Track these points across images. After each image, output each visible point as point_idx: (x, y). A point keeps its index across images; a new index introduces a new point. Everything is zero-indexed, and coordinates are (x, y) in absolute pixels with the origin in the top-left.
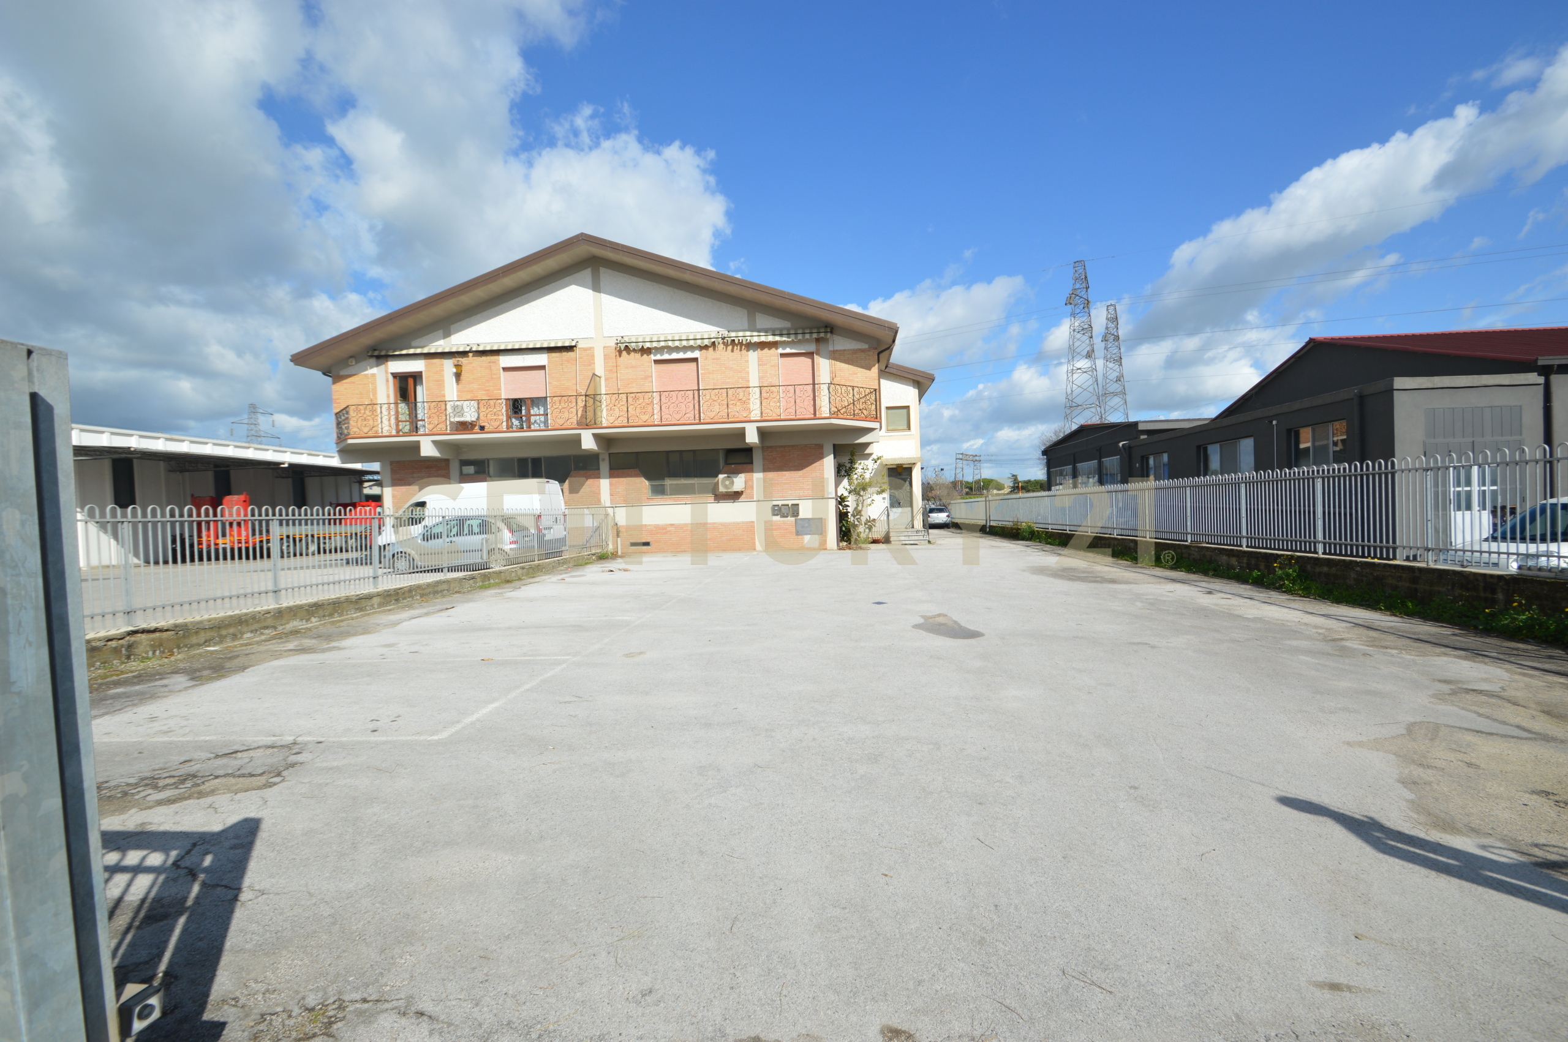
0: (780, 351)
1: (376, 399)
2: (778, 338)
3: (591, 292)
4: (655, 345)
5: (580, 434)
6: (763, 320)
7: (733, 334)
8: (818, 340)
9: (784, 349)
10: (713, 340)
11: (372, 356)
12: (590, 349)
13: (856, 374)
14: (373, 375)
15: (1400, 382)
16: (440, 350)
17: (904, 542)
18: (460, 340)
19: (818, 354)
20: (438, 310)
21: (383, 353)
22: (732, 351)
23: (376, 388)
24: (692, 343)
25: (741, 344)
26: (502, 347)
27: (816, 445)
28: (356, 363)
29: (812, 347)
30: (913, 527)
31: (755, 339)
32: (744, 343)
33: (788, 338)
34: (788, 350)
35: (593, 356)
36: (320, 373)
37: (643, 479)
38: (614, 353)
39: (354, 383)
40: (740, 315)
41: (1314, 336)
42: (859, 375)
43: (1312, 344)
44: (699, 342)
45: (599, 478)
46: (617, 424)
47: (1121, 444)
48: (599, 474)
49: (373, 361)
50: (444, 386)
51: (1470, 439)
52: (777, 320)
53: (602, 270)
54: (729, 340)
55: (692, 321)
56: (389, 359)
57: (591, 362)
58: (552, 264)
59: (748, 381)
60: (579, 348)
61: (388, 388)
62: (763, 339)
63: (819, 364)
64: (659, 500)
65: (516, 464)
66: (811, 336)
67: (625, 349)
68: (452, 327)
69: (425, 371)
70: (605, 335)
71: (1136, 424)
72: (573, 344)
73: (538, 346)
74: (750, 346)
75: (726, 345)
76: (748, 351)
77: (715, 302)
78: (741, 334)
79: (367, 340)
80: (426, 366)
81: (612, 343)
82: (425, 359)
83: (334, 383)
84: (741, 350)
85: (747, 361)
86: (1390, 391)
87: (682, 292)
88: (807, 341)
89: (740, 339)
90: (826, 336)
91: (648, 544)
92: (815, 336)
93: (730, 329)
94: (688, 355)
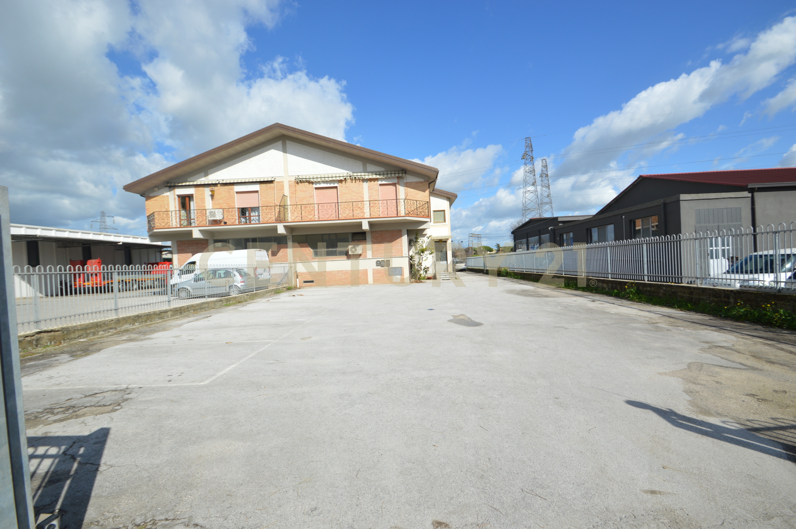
0: (380, 182)
1: (169, 208)
2: (378, 177)
3: (282, 153)
4: (315, 180)
5: (277, 226)
6: (370, 167)
7: (355, 174)
8: (398, 178)
9: (381, 181)
10: (345, 177)
11: (166, 186)
12: (282, 182)
13: (418, 194)
14: (167, 196)
15: (683, 197)
16: (202, 183)
17: (443, 279)
18: (213, 177)
19: (398, 184)
20: (202, 162)
21: (172, 185)
22: (355, 182)
23: (169, 202)
24: (334, 179)
25: (359, 179)
26: (236, 181)
27: (398, 230)
28: (158, 190)
29: (395, 181)
30: (448, 271)
31: (367, 177)
32: (361, 179)
33: (383, 176)
34: (384, 182)
35: (283, 186)
36: (139, 195)
37: (310, 248)
38: (294, 184)
39: (157, 200)
40: (359, 165)
41: (641, 174)
43: (641, 178)
44: (338, 178)
45: (287, 248)
46: (296, 220)
47: (550, 228)
48: (287, 246)
49: (167, 189)
50: (205, 202)
51: (717, 224)
52: (377, 167)
53: (287, 142)
54: (353, 177)
55: (334, 168)
56: (176, 187)
57: (282, 189)
58: (261, 138)
59: (363, 198)
60: (276, 182)
61: (175, 202)
62: (371, 177)
63: (399, 189)
65: (243, 241)
66: (395, 175)
67: (299, 181)
68: (209, 171)
69: (195, 194)
70: (289, 175)
71: (557, 218)
72: (273, 179)
73: (254, 180)
74: (364, 180)
75: (352, 180)
76: (363, 182)
77: (346, 158)
78: (359, 174)
79: (164, 178)
80: (195, 191)
81: (293, 179)
82: (195, 187)
83: (147, 200)
84: (359, 182)
85: (363, 188)
86: (678, 201)
87: (329, 153)
88: (393, 178)
89: (359, 176)
90: (402, 175)
91: (312, 282)
92: (397, 175)
93: (354, 171)
94: (332, 185)
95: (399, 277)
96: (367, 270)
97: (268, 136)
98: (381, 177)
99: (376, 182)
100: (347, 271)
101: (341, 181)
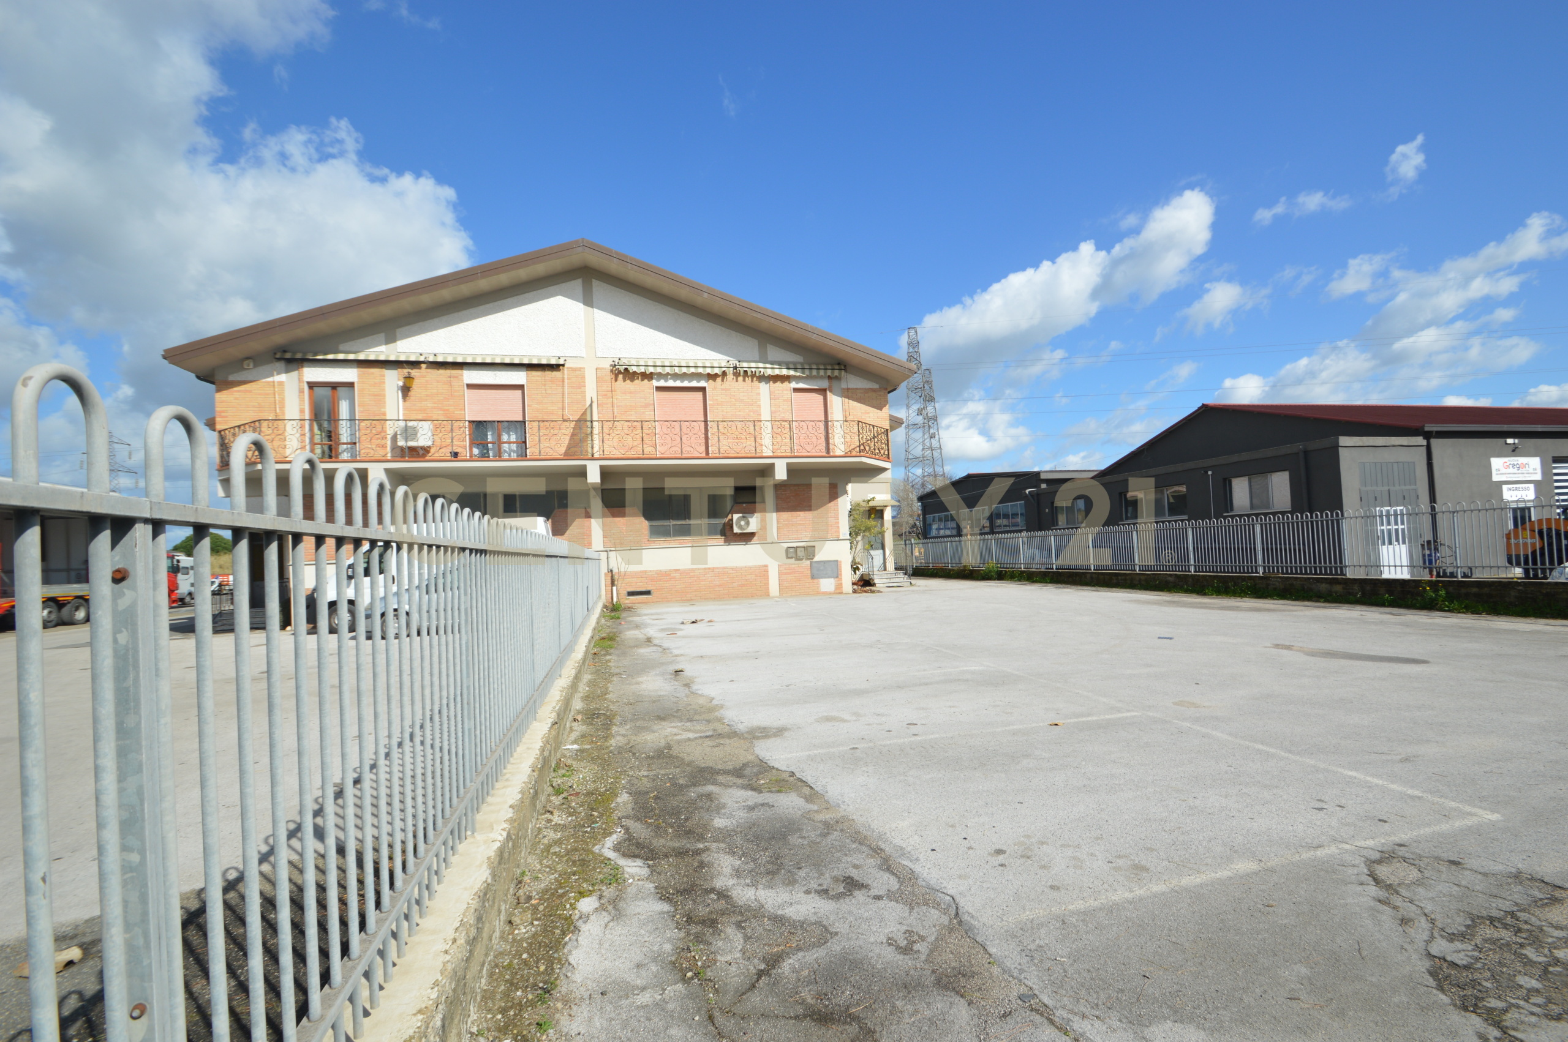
0: (794, 385)
1: (283, 414)
2: (792, 373)
3: (581, 305)
4: (659, 370)
5: (585, 466)
6: (774, 352)
7: (745, 365)
8: (830, 378)
9: (797, 383)
10: (724, 369)
11: (279, 359)
12: (580, 369)
13: (868, 413)
14: (281, 383)
15: (1344, 440)
16: (382, 358)
17: (888, 585)
18: (408, 347)
19: (830, 391)
20: (386, 310)
21: (299, 356)
22: (744, 380)
23: (283, 399)
24: (700, 370)
25: (753, 376)
26: (469, 360)
28: (255, 366)
29: (824, 384)
30: (885, 570)
31: (769, 372)
32: (757, 375)
33: (803, 373)
34: (801, 385)
35: (583, 377)
36: (193, 375)
37: (642, 519)
38: (609, 376)
39: (250, 391)
40: (751, 346)
41: (1206, 402)
42: (871, 415)
43: (1202, 409)
44: (709, 370)
45: (589, 517)
46: (630, 454)
47: (1027, 491)
48: (589, 513)
49: (281, 365)
50: (385, 403)
51: (1386, 488)
52: (789, 353)
53: (595, 283)
54: (742, 370)
55: (699, 348)
56: (305, 364)
57: (581, 385)
58: (540, 269)
59: (760, 415)
60: (567, 368)
61: (302, 400)
62: (777, 372)
63: (831, 402)
64: (662, 542)
66: (825, 373)
67: (624, 373)
68: (399, 331)
69: (358, 382)
70: (599, 355)
71: (1038, 474)
72: (561, 362)
73: (516, 361)
74: (763, 378)
75: (737, 374)
76: (760, 382)
77: (724, 329)
78: (753, 365)
79: (279, 339)
80: (359, 376)
81: (607, 365)
82: (358, 367)
83: (218, 390)
84: (752, 381)
85: (759, 394)
86: (1336, 447)
87: (688, 316)
88: (822, 377)
89: (753, 370)
90: (840, 374)
91: (648, 593)
92: (829, 373)
93: (740, 359)
94: (694, 384)
95: (832, 580)
96: (766, 566)
97: (556, 264)
98: (798, 374)
99: (786, 384)
100: (724, 568)
101: (712, 377)
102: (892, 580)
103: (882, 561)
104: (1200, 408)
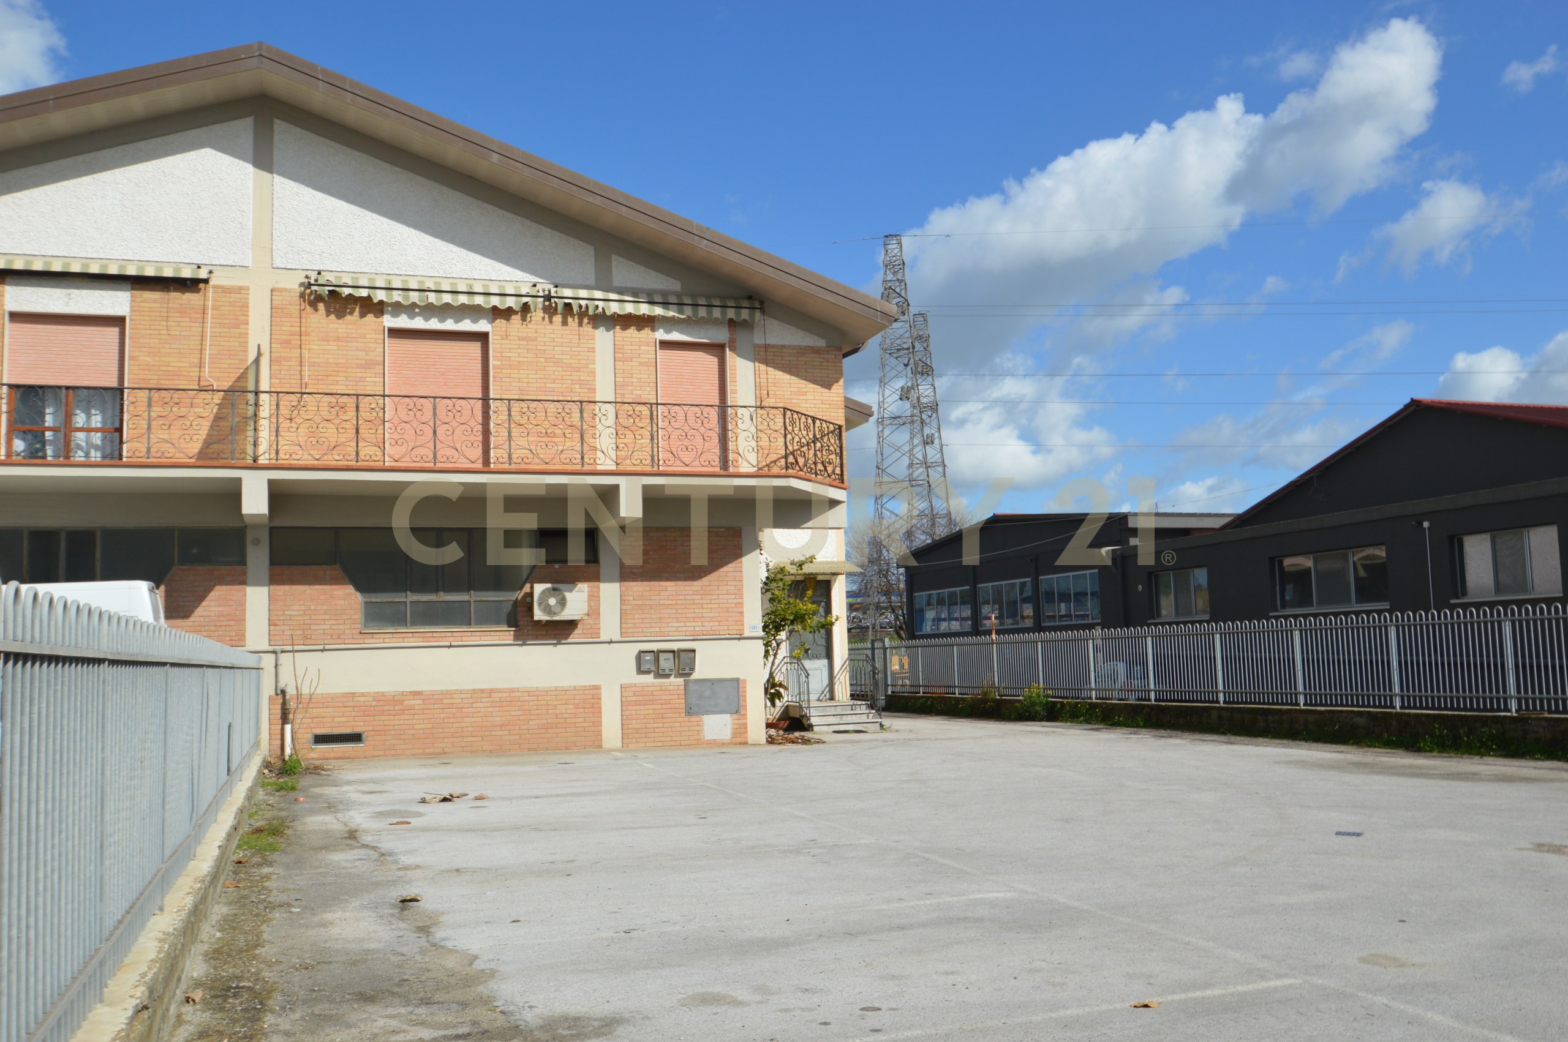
0: (661, 335)
2: (658, 311)
3: (249, 168)
4: (397, 296)
5: (239, 481)
6: (625, 271)
7: (567, 292)
8: (732, 323)
9: (668, 332)
10: (525, 300)
12: (240, 290)
13: (805, 394)
17: (837, 728)
19: (732, 349)
22: (565, 323)
24: (479, 300)
25: (583, 314)
26: (19, 265)
27: (728, 529)
29: (721, 335)
30: (832, 698)
31: (614, 308)
32: (591, 312)
33: (681, 312)
34: (676, 336)
35: (245, 306)
37: (350, 589)
38: (294, 304)
40: (580, 256)
41: (1415, 397)
42: (810, 396)
43: (1413, 408)
44: (495, 301)
45: (244, 583)
46: (331, 459)
48: (245, 573)
52: (653, 273)
53: (279, 125)
54: (560, 302)
55: (478, 257)
57: (239, 319)
58: (172, 96)
59: (594, 390)
60: (214, 287)
62: (629, 308)
63: (734, 369)
64: (388, 635)
65: (26, 542)
66: (724, 314)
67: (325, 297)
70: (278, 263)
72: (203, 274)
73: (113, 270)
74: (601, 320)
75: (550, 311)
76: (595, 327)
77: (528, 222)
78: (583, 293)
81: (293, 283)
84: (580, 324)
85: (592, 350)
87: (459, 195)
88: (716, 322)
89: (583, 303)
90: (752, 316)
91: (356, 738)
92: (731, 314)
93: (558, 281)
94: (467, 325)
95: (726, 718)
96: (597, 688)
97: (204, 89)
98: (671, 314)
99: (647, 331)
100: (512, 690)
101: (497, 313)
102: (846, 719)
103: (826, 682)
104: (1407, 407)
